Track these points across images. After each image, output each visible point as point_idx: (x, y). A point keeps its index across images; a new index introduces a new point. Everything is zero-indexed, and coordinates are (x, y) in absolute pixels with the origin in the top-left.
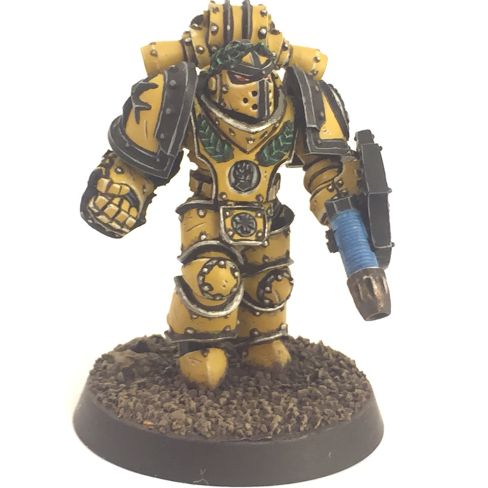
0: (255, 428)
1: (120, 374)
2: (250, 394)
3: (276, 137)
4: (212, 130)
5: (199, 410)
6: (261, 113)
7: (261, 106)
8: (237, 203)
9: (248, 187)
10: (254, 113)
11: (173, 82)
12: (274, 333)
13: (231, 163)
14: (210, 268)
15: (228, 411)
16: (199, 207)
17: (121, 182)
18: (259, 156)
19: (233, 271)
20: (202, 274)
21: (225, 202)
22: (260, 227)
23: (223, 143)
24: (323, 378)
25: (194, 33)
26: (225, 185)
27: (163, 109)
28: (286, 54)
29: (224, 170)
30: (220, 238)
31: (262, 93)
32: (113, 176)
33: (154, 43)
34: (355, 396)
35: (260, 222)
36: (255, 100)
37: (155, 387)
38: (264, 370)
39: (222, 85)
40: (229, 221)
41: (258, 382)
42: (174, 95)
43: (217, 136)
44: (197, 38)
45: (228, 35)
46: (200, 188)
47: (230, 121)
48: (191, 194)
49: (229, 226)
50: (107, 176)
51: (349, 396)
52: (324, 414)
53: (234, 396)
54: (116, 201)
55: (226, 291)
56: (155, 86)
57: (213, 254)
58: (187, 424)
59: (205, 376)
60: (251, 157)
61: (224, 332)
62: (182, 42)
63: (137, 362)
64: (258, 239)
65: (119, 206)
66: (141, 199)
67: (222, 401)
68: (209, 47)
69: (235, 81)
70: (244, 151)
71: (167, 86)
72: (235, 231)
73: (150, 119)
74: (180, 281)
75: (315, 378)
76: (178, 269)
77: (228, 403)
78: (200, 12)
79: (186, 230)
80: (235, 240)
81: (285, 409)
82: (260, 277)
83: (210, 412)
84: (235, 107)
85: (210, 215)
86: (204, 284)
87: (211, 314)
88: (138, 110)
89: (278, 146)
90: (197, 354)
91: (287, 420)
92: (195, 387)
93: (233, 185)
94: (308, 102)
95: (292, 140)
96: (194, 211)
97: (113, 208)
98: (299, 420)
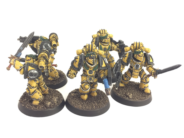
0: (91, 108)
1: (72, 97)
2: (91, 101)
3: (96, 67)
4: (86, 65)
5: (83, 105)
6: (93, 64)
7: (93, 63)
8: (90, 76)
9: (91, 73)
10: (92, 64)
11: (81, 58)
12: (95, 91)
13: (89, 70)
14: (85, 85)
15: (87, 105)
16: (84, 76)
17: (73, 71)
18: (93, 69)
19: (89, 85)
20: (84, 86)
21: (88, 76)
22: (93, 79)
23: (88, 67)
24: (102, 98)
25: (84, 49)
26: (88, 73)
27: (79, 62)
28: (98, 52)
29: (88, 71)
30: (87, 81)
31: (94, 61)
32: (72, 71)
33: (78, 50)
34: (106, 102)
35: (93, 78)
36: (93, 62)
37: (77, 100)
38: (93, 97)
39: (88, 59)
40: (88, 78)
41: (92, 99)
42: (81, 60)
43: (87, 66)
44: (84, 50)
45: (89, 50)
46: (84, 72)
47: (89, 65)
48: (83, 73)
49: (88, 79)
50: (71, 71)
51: (105, 102)
52: (101, 106)
53: (88, 102)
54: (72, 74)
55: (87, 88)
56: (78, 58)
57: (86, 83)
58: (81, 107)
59: (84, 99)
60: (92, 69)
61: (87, 93)
62: (82, 50)
63: (74, 95)
64: (92, 81)
65: (72, 75)
66: (76, 74)
67: (87, 103)
68: (86, 51)
69: (90, 59)
70: (91, 69)
71: (80, 59)
72: (89, 80)
73: (77, 63)
74: (81, 86)
75: (100, 98)
76: (81, 84)
77: (88, 103)
78: (85, 45)
79: (82, 79)
80: (89, 81)
81: (96, 105)
82: (93, 84)
83: (85, 105)
84: (89, 62)
85: (86, 77)
86: (84, 87)
87: (85, 91)
88: (75, 62)
89: (96, 68)
90: (83, 95)
91: (96, 107)
92: (83, 100)
93: (89, 73)
94: (100, 62)
95: (98, 67)
96: (83, 76)
97: (71, 76)
98: (97, 107)
